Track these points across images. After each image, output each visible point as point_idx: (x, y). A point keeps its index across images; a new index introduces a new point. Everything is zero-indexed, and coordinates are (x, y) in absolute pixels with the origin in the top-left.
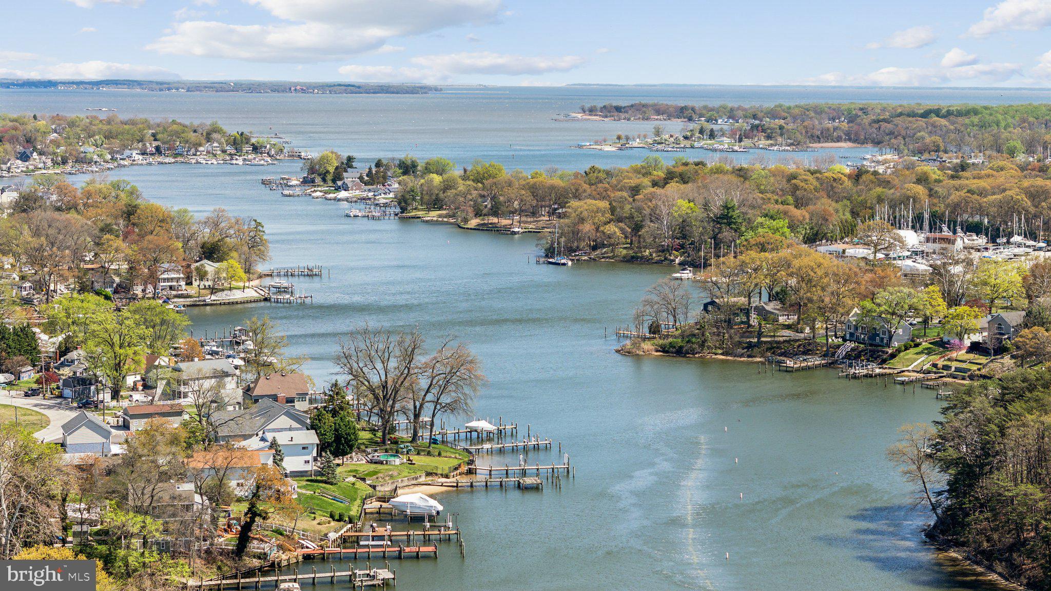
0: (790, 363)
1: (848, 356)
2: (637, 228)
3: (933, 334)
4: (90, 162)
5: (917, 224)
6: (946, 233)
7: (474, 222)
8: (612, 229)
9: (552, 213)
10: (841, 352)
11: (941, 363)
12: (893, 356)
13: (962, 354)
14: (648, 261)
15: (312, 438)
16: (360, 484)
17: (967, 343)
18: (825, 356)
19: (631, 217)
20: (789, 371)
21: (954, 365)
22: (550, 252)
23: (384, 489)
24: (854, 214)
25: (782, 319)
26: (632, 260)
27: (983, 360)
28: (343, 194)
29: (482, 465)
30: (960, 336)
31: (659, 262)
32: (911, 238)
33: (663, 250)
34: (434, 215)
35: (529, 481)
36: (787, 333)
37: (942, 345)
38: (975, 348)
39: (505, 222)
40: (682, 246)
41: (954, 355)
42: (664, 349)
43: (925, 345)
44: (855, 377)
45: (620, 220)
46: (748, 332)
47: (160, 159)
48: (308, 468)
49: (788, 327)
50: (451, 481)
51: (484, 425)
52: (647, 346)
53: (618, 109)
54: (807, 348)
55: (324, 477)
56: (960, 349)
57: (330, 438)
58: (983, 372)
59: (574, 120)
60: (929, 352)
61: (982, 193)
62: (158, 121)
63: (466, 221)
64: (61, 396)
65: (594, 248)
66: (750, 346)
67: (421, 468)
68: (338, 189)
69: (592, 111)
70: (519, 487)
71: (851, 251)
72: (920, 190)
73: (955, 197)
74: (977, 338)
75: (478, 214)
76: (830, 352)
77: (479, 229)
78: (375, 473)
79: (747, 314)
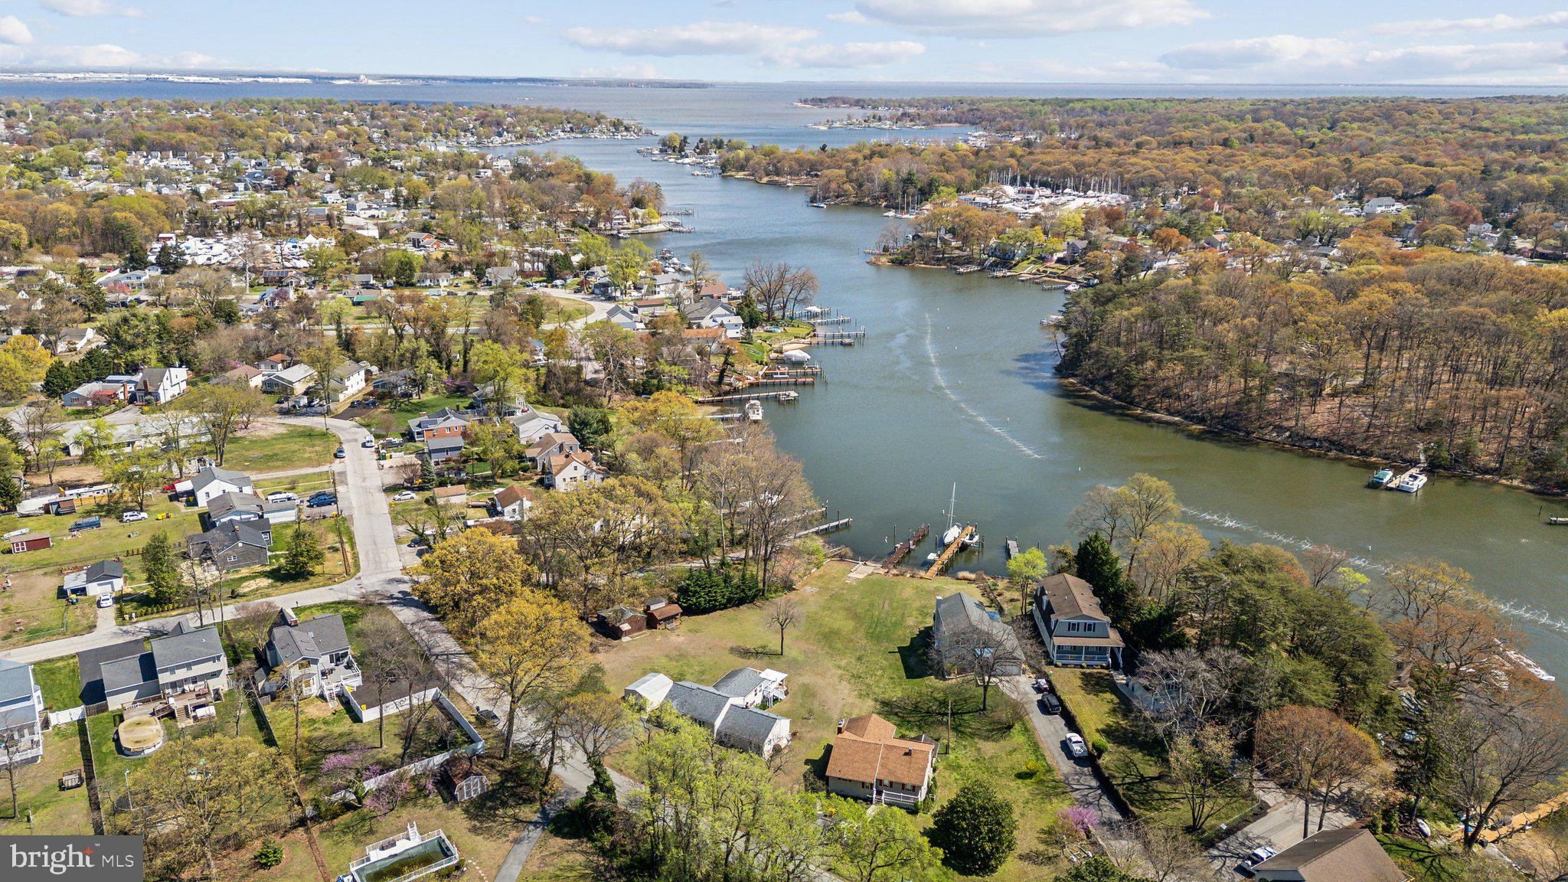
0: (961, 270)
1: (991, 265)
2: (860, 186)
3: (1036, 252)
4: (536, 137)
5: (1013, 182)
6: (1029, 187)
7: (765, 180)
8: (847, 186)
9: (808, 174)
10: (987, 263)
11: (1041, 269)
12: (1016, 265)
13: (1052, 264)
14: (867, 205)
15: (739, 320)
16: (764, 344)
17: (1055, 258)
18: (979, 265)
19: (857, 180)
20: (960, 274)
21: (1049, 270)
22: (813, 200)
23: (776, 346)
24: (978, 176)
25: (953, 244)
26: (859, 204)
27: (1064, 267)
28: (686, 160)
29: (820, 331)
30: (1052, 254)
31: (873, 206)
32: (1010, 190)
33: (876, 199)
34: (741, 175)
35: (847, 341)
36: (957, 252)
37: (1042, 259)
38: (1060, 261)
39: (783, 180)
40: (885, 196)
41: (1048, 264)
42: (892, 261)
43: (1032, 259)
44: (997, 277)
45: (851, 181)
46: (936, 251)
47: (574, 135)
48: (738, 335)
49: (957, 248)
50: (808, 340)
51: (815, 309)
52: (884, 259)
53: (821, 100)
54: (969, 261)
55: (747, 340)
56: (1051, 261)
57: (748, 319)
58: (1065, 274)
59: (797, 107)
60: (1034, 262)
61: (1049, 164)
62: (564, 108)
63: (761, 178)
64: (593, 293)
65: (837, 197)
66: (938, 260)
67: (791, 334)
68: (682, 157)
69: (805, 101)
70: (842, 344)
71: (978, 199)
72: (1013, 162)
73: (1035, 166)
74: (1060, 255)
75: (767, 175)
76: (981, 263)
77: (770, 183)
78: (770, 337)
79: (936, 241)
